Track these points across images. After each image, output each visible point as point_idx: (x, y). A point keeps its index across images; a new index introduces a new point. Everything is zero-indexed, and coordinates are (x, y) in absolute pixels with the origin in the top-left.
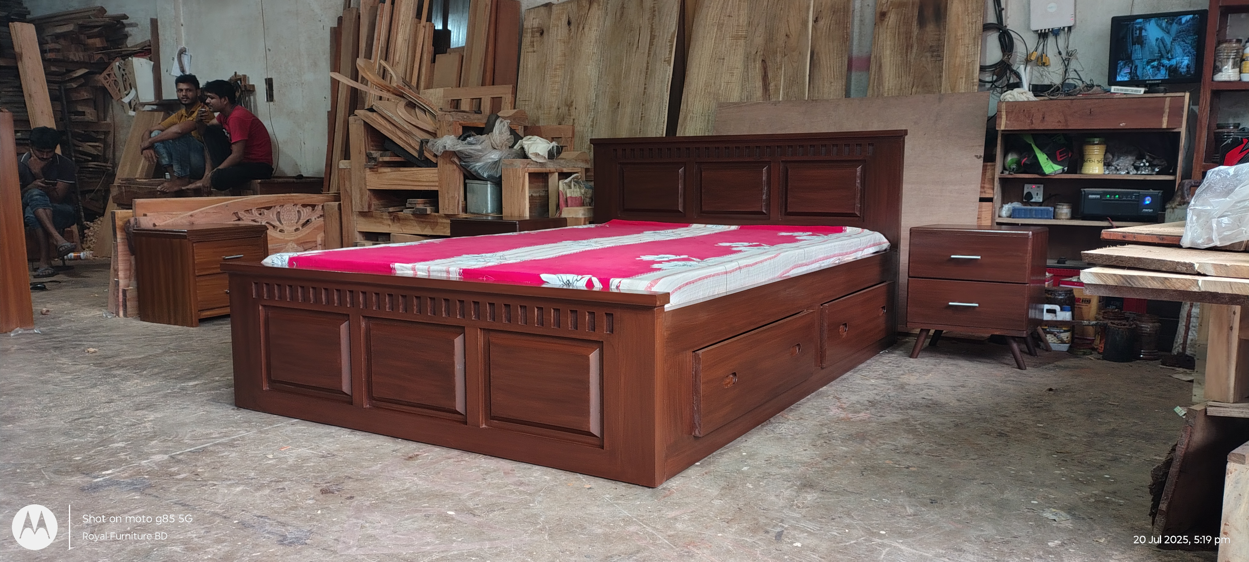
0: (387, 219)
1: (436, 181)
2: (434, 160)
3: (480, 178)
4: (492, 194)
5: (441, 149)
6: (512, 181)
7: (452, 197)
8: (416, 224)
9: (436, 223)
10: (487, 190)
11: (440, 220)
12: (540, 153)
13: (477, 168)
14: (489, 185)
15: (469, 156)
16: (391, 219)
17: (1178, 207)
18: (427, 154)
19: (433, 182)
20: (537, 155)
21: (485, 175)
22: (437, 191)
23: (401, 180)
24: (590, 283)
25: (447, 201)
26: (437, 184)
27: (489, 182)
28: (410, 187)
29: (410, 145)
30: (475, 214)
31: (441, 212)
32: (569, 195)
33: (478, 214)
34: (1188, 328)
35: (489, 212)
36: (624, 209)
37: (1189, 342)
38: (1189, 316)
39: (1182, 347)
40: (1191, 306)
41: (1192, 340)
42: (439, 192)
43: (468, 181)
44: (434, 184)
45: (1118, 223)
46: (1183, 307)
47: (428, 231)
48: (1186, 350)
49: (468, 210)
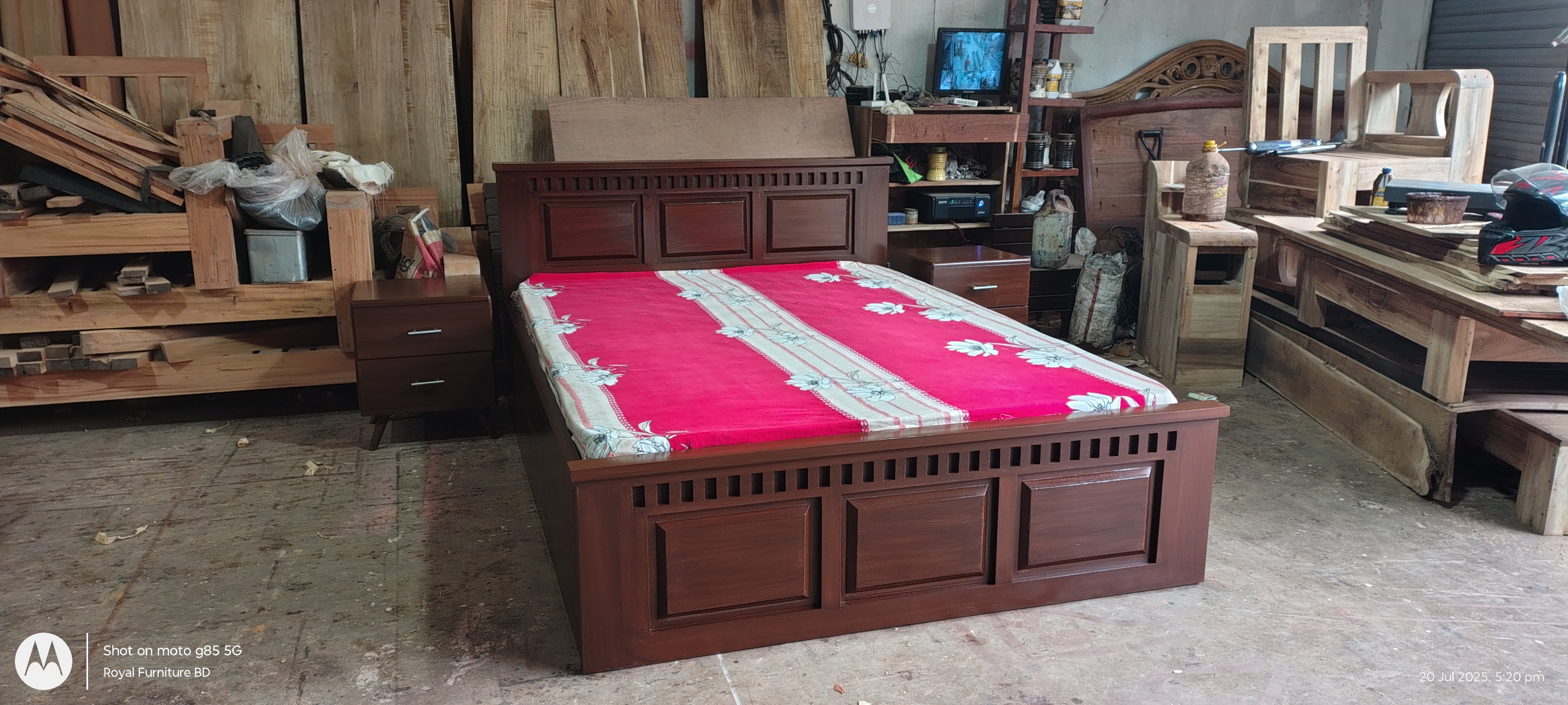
1: (183, 236)
2: (178, 202)
3: (286, 227)
4: (302, 249)
5: (209, 186)
6: (350, 229)
7: (225, 261)
8: (131, 311)
9: (183, 305)
10: (293, 245)
11: (189, 300)
12: (377, 182)
13: (278, 211)
14: (298, 237)
15: (264, 193)
16: (64, 307)
17: (1049, 215)
18: (156, 191)
19: (178, 237)
20: (372, 184)
21: (295, 224)
22: (189, 253)
23: (94, 238)
24: (1124, 404)
25: (213, 269)
26: (187, 241)
27: (298, 232)
28: (119, 248)
29: (115, 177)
30: (272, 283)
31: (199, 285)
32: (429, 242)
33: (278, 283)
34: (1089, 320)
35: (302, 278)
36: (550, 258)
37: (1090, 331)
38: (1091, 310)
39: (1082, 336)
40: (1094, 302)
41: (1093, 330)
42: (194, 256)
43: (249, 232)
44: (179, 241)
45: (962, 226)
46: (1081, 302)
47: (163, 319)
48: (1088, 340)
49: (255, 276)
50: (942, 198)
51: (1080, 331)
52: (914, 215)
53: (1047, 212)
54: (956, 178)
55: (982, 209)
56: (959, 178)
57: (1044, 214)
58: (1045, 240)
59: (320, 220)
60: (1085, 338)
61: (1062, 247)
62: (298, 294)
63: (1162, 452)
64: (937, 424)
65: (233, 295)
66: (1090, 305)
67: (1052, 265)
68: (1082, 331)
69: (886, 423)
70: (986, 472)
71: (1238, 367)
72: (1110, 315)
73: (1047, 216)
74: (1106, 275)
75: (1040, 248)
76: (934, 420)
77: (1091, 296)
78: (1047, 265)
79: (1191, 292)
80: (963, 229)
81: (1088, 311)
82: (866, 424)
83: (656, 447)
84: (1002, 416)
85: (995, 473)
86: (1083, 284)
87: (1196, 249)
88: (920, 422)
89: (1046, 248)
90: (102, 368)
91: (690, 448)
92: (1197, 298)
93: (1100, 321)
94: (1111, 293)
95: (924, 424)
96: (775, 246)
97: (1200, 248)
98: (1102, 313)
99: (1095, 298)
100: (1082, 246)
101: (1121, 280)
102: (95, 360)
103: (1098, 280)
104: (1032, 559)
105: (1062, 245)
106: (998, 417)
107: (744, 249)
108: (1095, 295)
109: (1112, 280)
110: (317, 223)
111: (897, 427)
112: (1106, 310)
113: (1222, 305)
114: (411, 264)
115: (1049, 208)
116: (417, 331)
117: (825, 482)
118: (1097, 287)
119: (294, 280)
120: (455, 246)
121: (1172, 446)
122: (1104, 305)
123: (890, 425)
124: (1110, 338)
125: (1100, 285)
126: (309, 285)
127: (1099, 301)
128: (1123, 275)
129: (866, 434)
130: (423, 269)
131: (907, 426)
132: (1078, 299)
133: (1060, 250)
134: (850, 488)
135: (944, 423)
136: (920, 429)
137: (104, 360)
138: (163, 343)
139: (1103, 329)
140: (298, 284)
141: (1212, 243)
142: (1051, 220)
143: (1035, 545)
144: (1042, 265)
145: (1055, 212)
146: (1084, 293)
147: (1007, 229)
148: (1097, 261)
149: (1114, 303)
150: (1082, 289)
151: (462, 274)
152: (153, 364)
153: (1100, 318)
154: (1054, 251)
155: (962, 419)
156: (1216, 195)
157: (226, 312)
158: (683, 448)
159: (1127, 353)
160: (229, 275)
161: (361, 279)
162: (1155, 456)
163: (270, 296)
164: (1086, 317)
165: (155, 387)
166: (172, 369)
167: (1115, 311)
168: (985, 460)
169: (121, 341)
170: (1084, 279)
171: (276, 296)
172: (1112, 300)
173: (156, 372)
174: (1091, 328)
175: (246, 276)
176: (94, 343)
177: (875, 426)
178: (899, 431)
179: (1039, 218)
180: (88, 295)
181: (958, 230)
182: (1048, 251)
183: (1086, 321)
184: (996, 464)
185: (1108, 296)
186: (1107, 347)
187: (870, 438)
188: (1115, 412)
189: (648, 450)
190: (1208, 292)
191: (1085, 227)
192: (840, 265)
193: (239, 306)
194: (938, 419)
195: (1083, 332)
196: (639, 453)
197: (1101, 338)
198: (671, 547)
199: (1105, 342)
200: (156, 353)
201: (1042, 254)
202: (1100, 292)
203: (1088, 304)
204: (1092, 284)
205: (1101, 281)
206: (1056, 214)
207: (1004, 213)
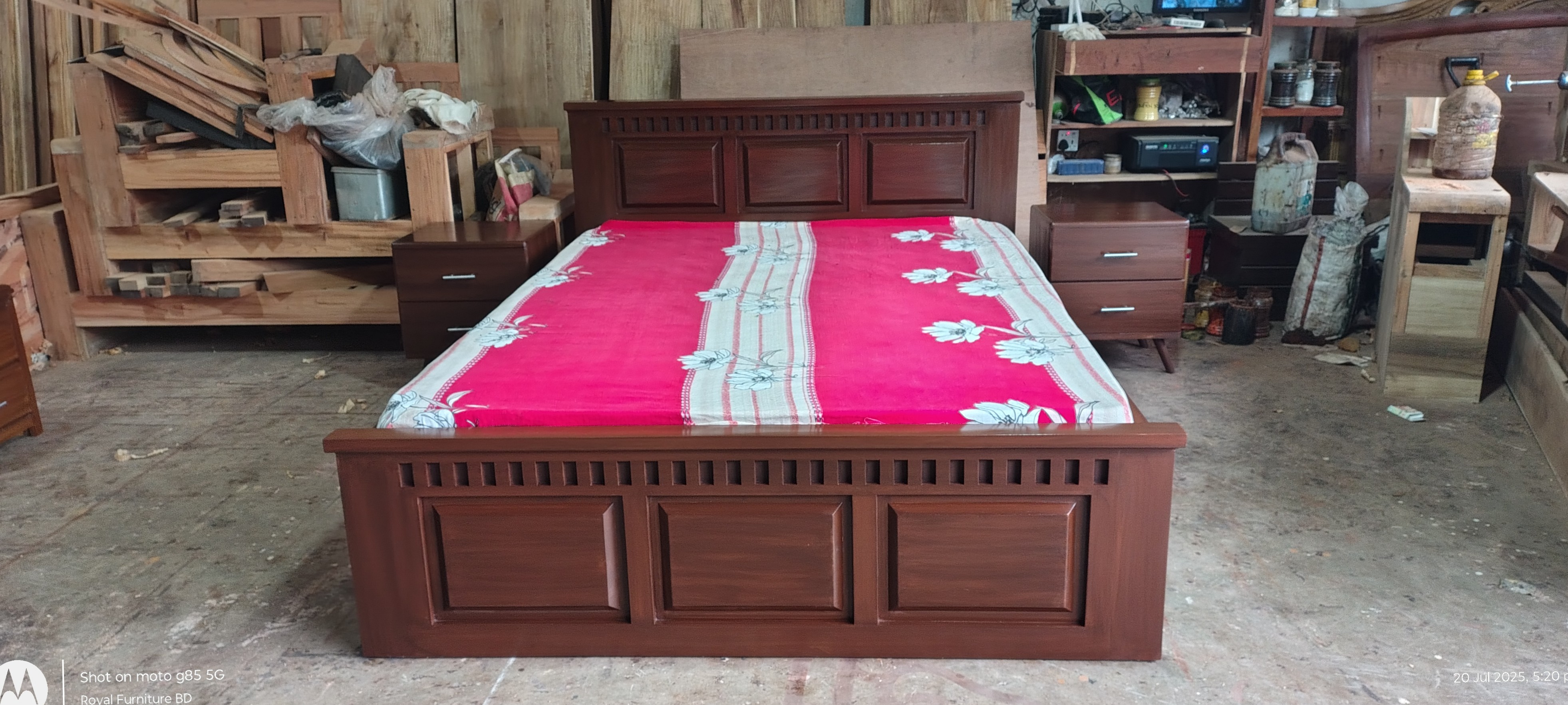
0: (172, 237)
1: (275, 173)
2: (268, 138)
3: (366, 165)
4: (385, 189)
5: (289, 124)
6: (426, 169)
7: (312, 197)
8: (236, 242)
9: (280, 239)
10: (377, 184)
11: (286, 234)
12: (460, 121)
13: (356, 149)
14: (379, 176)
15: (344, 131)
16: (181, 236)
17: (1274, 166)
18: (250, 128)
19: (270, 173)
20: (455, 124)
21: (374, 162)
22: (279, 190)
23: (201, 172)
24: (1044, 419)
25: (301, 205)
26: (278, 177)
27: (379, 171)
28: (223, 182)
29: (215, 115)
30: (356, 221)
31: (291, 221)
32: (514, 184)
33: (362, 221)
34: (1308, 302)
35: (384, 216)
36: (625, 205)
37: (1308, 316)
38: (1311, 289)
39: (1299, 321)
40: (1314, 278)
41: (1312, 314)
42: (284, 191)
43: (335, 169)
44: (271, 177)
45: (1176, 177)
46: (1299, 278)
47: (263, 251)
48: (1307, 326)
49: (342, 215)
50: (1150, 143)
51: (1296, 314)
52: (1115, 162)
53: (1272, 161)
54: (1177, 117)
55: (1206, 156)
56: (1181, 117)
57: (1268, 164)
58: (1268, 197)
59: (398, 158)
60: (1302, 323)
61: (1290, 206)
62: (381, 232)
63: (1088, 484)
64: (779, 423)
65: (323, 231)
66: (1310, 282)
67: (1276, 229)
68: (1298, 314)
69: (713, 417)
70: (834, 486)
71: (1474, 376)
72: (1336, 296)
73: (1271, 166)
74: (1331, 245)
75: (1261, 207)
76: (775, 418)
77: (1312, 270)
78: (1269, 229)
79: (1409, 273)
80: (1177, 181)
81: (1306, 290)
82: (687, 415)
83: (439, 421)
84: (867, 420)
85: (847, 489)
86: (1305, 255)
87: (1420, 217)
88: (758, 419)
89: (1269, 207)
90: (211, 295)
91: (476, 426)
92: (1418, 282)
93: (1322, 303)
94: (1336, 268)
95: (763, 422)
96: (876, 197)
97: (1424, 215)
98: (1324, 293)
99: (1315, 273)
100: (1348, 206)
101: (1354, 252)
102: (206, 287)
103: (1321, 250)
104: (902, 600)
105: (1290, 203)
106: (862, 421)
107: (839, 200)
108: (1316, 269)
109: (1339, 252)
110: (396, 162)
111: (727, 423)
112: (1329, 289)
113: (1454, 292)
114: (497, 207)
115: (1274, 157)
116: (455, 275)
117: (628, 481)
118: (1319, 260)
119: (376, 218)
120: (548, 189)
121: (1104, 479)
122: (1327, 284)
123: (718, 419)
124: (1338, 326)
125: (1322, 257)
126: (391, 224)
127: (1321, 278)
128: (1356, 245)
129: (690, 427)
130: (505, 213)
131: (740, 423)
132: (1297, 273)
133: (1287, 210)
134: (657, 490)
135: (789, 423)
136: (758, 426)
137: (213, 288)
138: (265, 274)
139: (1326, 314)
140: (380, 223)
141: (1442, 208)
142: (1277, 171)
143: (905, 583)
144: (1264, 229)
145: (1281, 162)
146: (1305, 266)
147: (1237, 181)
148: (1339, 225)
149: (1342, 280)
150: (1303, 261)
151: (535, 218)
152: (259, 294)
153: (1322, 299)
154: (1278, 210)
155: (813, 419)
156: (1476, 145)
157: (317, 248)
158: (469, 425)
159: (1353, 348)
160: (320, 213)
161: (438, 221)
162: (1078, 490)
163: (355, 233)
164: (1304, 297)
165: (261, 315)
166: (276, 300)
167: (1345, 292)
168: (834, 472)
169: (228, 271)
170: (1307, 249)
171: (362, 234)
172: (1339, 278)
173: (261, 300)
174: (1310, 311)
175: (335, 214)
176: (204, 271)
177: (698, 420)
178: (731, 427)
179: (1262, 169)
180: (204, 226)
181: (1170, 181)
182: (1271, 210)
183: (1304, 302)
184: (848, 480)
185: (1333, 271)
186: (1335, 337)
187: (694, 433)
188: (1033, 427)
189: (429, 424)
190: (1436, 275)
191: (1354, 181)
192: (953, 222)
193: (329, 242)
194: (781, 418)
195: (1300, 316)
196: (419, 427)
197: (1324, 325)
198: (448, 532)
199: (1330, 331)
200: (261, 284)
201: (1264, 214)
202: (1322, 266)
203: (1307, 280)
204: (1314, 255)
205: (1324, 253)
206: (1283, 165)
207: (1237, 160)
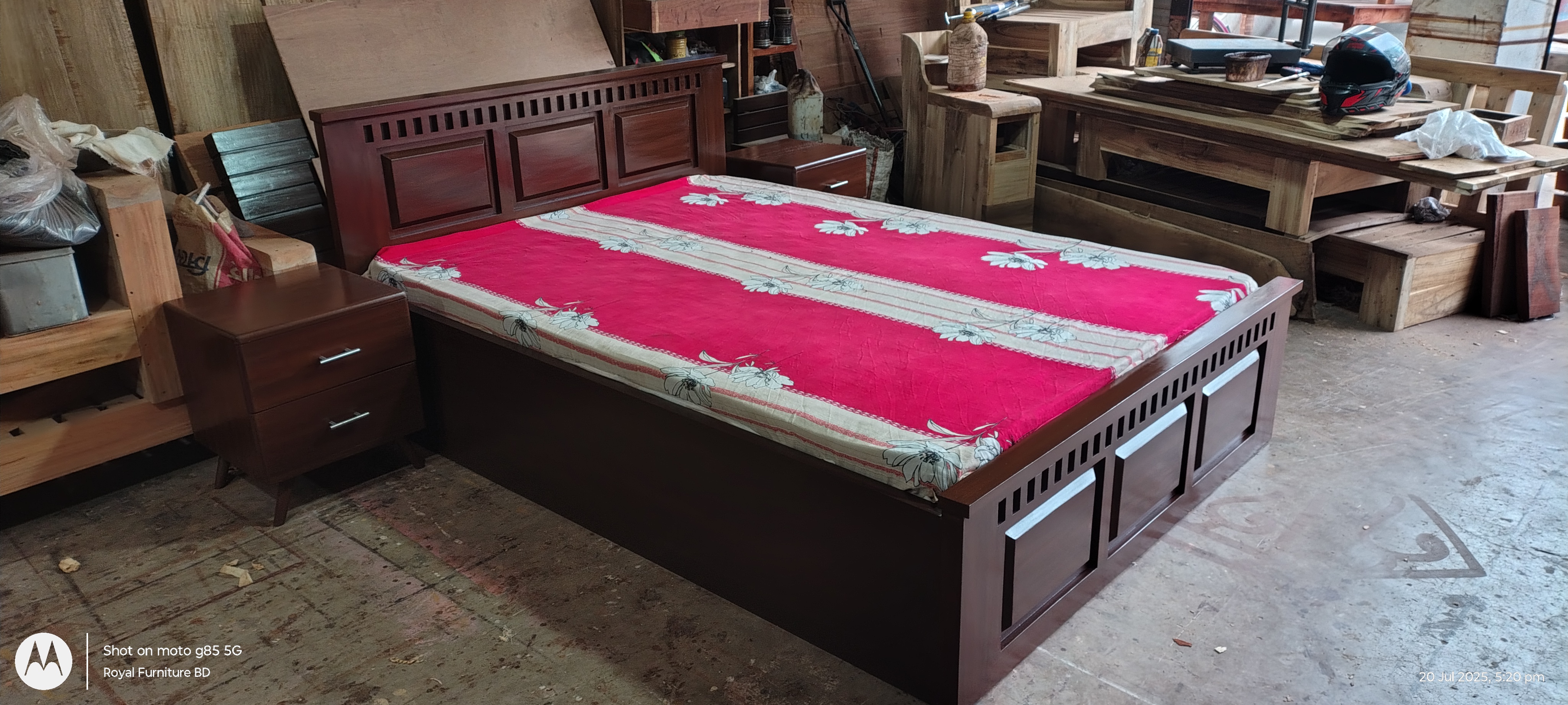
3: (52, 244)
10: (66, 269)
12: (154, 160)
15: (18, 201)
17: (809, 97)
20: (146, 163)
21: (65, 238)
27: (69, 249)
30: (42, 330)
33: (53, 327)
35: (84, 311)
40: (871, 180)
53: (807, 93)
58: (807, 123)
59: (96, 226)
61: (823, 127)
62: (79, 337)
66: (869, 183)
73: (807, 97)
74: (883, 153)
75: (803, 131)
79: (993, 162)
81: (867, 190)
87: (996, 120)
89: (809, 131)
92: (998, 166)
94: (884, 169)
97: (999, 119)
98: (879, 190)
99: (873, 176)
103: (875, 157)
105: (823, 125)
108: (873, 173)
109: (885, 158)
110: (97, 232)
112: (883, 186)
113: (1015, 170)
114: (207, 263)
115: (809, 90)
116: (327, 357)
118: (874, 166)
122: (881, 182)
125: (877, 163)
126: (96, 320)
127: (877, 180)
140: (81, 322)
141: (1004, 112)
142: (810, 101)
147: (748, 113)
149: (887, 178)
151: (294, 265)
153: (878, 195)
156: (980, 67)
163: (42, 349)
171: (52, 346)
179: (799, 100)
182: (810, 133)
190: (1006, 159)
201: (805, 137)
204: (869, 163)
205: (878, 159)
206: (816, 95)
207: (742, 96)
